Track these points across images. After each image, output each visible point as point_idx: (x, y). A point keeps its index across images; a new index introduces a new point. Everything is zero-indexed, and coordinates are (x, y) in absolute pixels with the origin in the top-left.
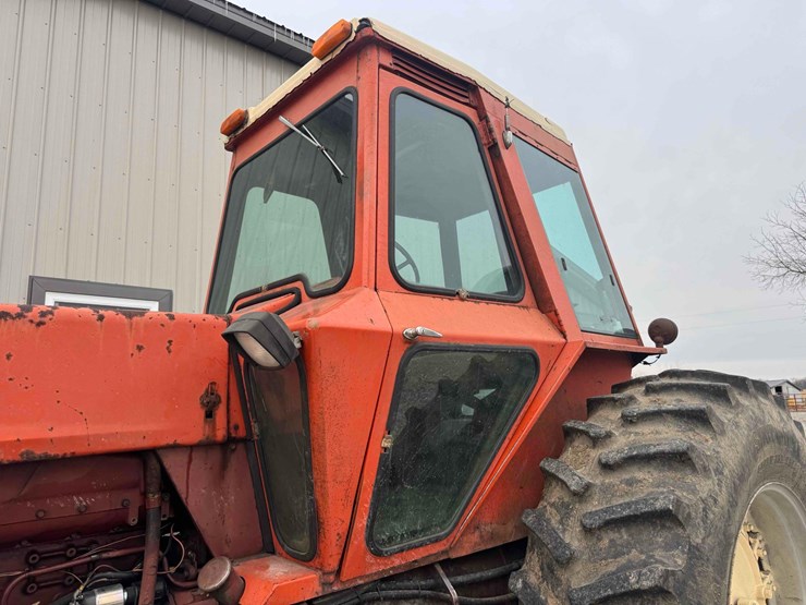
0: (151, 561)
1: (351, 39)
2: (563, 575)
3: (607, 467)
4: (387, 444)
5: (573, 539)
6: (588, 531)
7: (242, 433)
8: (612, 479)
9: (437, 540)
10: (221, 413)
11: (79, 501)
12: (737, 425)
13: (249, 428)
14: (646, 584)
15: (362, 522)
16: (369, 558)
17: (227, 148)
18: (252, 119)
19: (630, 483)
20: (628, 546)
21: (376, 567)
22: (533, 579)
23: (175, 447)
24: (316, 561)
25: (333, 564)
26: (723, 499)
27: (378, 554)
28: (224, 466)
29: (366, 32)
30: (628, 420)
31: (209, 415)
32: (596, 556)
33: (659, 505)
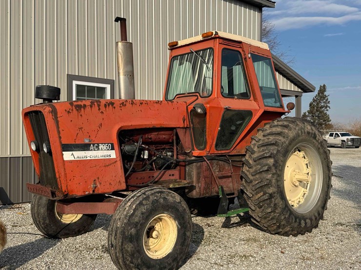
0: (175, 148)
1: (213, 36)
2: (253, 156)
3: (264, 136)
4: (219, 129)
5: (256, 149)
6: (258, 147)
7: (189, 126)
8: (265, 138)
9: (227, 150)
10: (185, 122)
11: (164, 136)
12: (295, 129)
13: (190, 125)
14: (267, 155)
15: (214, 143)
16: (215, 150)
17: (169, 49)
18: (180, 44)
19: (268, 139)
20: (266, 150)
21: (216, 152)
22: (247, 158)
23: (179, 128)
24: (205, 150)
25: (208, 150)
26: (287, 142)
27: (217, 150)
28: (186, 132)
29: (217, 36)
30: (271, 127)
31: (184, 122)
32: (259, 152)
33: (272, 142)
